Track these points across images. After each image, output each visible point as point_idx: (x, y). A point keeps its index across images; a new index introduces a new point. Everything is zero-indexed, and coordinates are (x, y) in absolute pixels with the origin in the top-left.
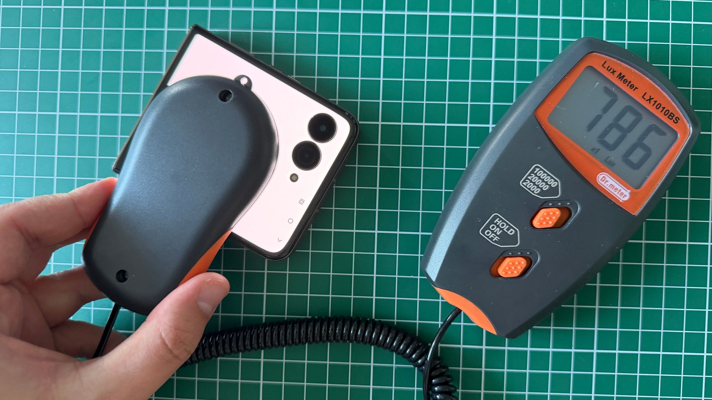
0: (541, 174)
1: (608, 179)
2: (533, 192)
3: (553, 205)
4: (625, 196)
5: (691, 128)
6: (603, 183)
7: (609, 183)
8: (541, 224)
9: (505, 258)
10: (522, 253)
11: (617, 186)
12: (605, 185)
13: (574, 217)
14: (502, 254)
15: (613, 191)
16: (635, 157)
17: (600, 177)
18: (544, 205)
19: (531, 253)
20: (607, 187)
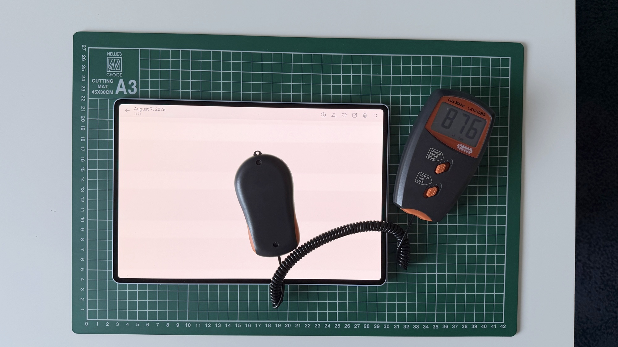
0: (434, 151)
1: (462, 146)
2: (432, 160)
3: (442, 162)
4: (471, 151)
5: (491, 117)
6: (460, 148)
7: (463, 148)
8: (439, 171)
9: (428, 189)
10: (434, 186)
11: (466, 148)
12: (461, 149)
13: (451, 166)
14: (426, 188)
15: (465, 150)
16: (471, 134)
17: (458, 146)
18: (438, 164)
19: (438, 184)
20: (462, 149)
